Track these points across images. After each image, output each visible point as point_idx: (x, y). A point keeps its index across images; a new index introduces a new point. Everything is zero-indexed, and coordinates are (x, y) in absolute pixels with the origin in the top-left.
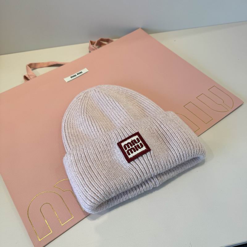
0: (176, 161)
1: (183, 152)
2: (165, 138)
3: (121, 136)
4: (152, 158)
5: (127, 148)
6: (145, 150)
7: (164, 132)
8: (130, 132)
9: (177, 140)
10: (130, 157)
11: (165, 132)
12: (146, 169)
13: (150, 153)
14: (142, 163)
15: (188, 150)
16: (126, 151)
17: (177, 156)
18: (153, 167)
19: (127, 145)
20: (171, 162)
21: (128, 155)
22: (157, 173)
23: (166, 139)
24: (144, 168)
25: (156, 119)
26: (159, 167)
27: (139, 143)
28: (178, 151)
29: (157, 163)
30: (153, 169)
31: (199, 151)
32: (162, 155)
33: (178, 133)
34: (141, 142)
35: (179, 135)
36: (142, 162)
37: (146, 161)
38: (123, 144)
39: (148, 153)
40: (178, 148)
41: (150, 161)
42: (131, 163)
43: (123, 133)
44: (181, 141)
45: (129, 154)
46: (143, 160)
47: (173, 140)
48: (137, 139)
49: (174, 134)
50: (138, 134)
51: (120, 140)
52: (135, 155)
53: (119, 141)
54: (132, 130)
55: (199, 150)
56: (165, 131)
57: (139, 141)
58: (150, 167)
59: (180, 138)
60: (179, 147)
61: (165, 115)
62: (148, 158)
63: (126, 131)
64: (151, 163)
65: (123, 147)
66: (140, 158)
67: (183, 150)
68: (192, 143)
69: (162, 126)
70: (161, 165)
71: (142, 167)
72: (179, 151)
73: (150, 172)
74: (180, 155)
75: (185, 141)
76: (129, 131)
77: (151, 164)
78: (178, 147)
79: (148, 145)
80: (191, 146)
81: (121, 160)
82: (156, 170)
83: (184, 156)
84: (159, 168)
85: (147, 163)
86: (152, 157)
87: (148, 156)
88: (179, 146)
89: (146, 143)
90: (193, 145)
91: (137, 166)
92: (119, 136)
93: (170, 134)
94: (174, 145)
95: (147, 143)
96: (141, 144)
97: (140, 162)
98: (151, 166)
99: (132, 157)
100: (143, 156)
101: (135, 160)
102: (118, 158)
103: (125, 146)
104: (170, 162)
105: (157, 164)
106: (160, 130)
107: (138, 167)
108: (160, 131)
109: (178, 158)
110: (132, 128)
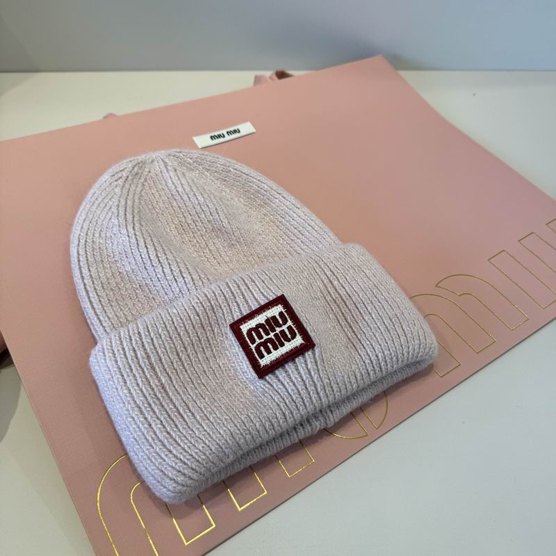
0: (369, 374)
1: (383, 353)
2: (343, 314)
3: (238, 305)
4: (317, 367)
5: (256, 337)
6: (302, 344)
7: (340, 299)
8: (262, 293)
9: (369, 322)
10: (263, 362)
11: (342, 299)
12: (303, 393)
13: (314, 354)
14: (294, 379)
15: (396, 348)
16: (253, 347)
17: (371, 360)
18: (319, 390)
19: (256, 329)
20: (358, 375)
21: (258, 358)
22: (327, 402)
23: (344, 316)
24: (299, 391)
25: (321, 263)
26: (332, 387)
27: (286, 326)
28: (374, 348)
29: (329, 379)
30: (318, 393)
31: (420, 348)
32: (338, 359)
33: (372, 303)
34: (290, 323)
35: (374, 309)
36: (294, 376)
37: (303, 375)
38: (245, 328)
39: (309, 354)
40: (372, 341)
41: (313, 373)
42: (267, 378)
43: (243, 295)
44: (378, 324)
45: (262, 356)
46: (295, 372)
47: (361, 321)
48: (281, 314)
49: (362, 305)
50: (281, 300)
51: (237, 316)
52: (277, 359)
53: (236, 319)
54: (265, 287)
55: (420, 345)
56: (341, 297)
57: (285, 322)
58: (311, 388)
59: (376, 316)
60: (375, 339)
61: (341, 253)
62: (306, 365)
63: (251, 291)
64: (315, 380)
65: (246, 336)
66: (290, 367)
67: (385, 346)
68: (403, 330)
69: (336, 283)
70: (338, 384)
71: (293, 390)
72: (376, 349)
73: (312, 402)
74: (379, 360)
75: (388, 325)
76: (260, 290)
77: (314, 382)
78: (372, 339)
79: (309, 332)
80: (401, 337)
81: (241, 369)
82: (327, 395)
83: (386, 361)
84: (333, 391)
85: (304, 378)
86: (316, 362)
87: (309, 361)
88: (375, 336)
89: (303, 326)
90: (405, 333)
91: (281, 387)
92: (235, 304)
93: (353, 305)
94: (364, 333)
95: (305, 325)
96: (290, 328)
97: (289, 375)
98: (315, 386)
99: (268, 363)
100: (297, 360)
101: (277, 372)
102: (234, 363)
103: (249, 332)
104: (355, 377)
105: (328, 381)
106: (329, 293)
107: (284, 390)
108: (331, 295)
109: (374, 367)
110: (266, 281)
